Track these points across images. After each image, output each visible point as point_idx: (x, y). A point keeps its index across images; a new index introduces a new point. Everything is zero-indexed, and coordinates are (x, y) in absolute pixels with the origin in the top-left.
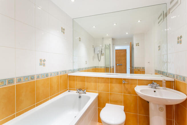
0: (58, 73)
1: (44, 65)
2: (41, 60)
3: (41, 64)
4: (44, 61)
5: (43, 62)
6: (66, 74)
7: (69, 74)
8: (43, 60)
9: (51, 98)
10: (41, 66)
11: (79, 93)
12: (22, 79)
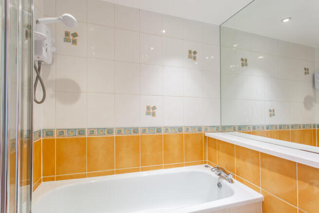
0: (180, 130)
1: (154, 114)
2: (148, 108)
3: (148, 114)
4: (154, 108)
5: (151, 111)
6: (199, 132)
7: (208, 134)
8: (151, 107)
9: (166, 167)
10: (149, 116)
11: (219, 177)
12: (122, 130)
